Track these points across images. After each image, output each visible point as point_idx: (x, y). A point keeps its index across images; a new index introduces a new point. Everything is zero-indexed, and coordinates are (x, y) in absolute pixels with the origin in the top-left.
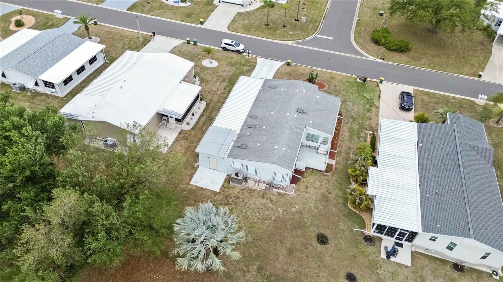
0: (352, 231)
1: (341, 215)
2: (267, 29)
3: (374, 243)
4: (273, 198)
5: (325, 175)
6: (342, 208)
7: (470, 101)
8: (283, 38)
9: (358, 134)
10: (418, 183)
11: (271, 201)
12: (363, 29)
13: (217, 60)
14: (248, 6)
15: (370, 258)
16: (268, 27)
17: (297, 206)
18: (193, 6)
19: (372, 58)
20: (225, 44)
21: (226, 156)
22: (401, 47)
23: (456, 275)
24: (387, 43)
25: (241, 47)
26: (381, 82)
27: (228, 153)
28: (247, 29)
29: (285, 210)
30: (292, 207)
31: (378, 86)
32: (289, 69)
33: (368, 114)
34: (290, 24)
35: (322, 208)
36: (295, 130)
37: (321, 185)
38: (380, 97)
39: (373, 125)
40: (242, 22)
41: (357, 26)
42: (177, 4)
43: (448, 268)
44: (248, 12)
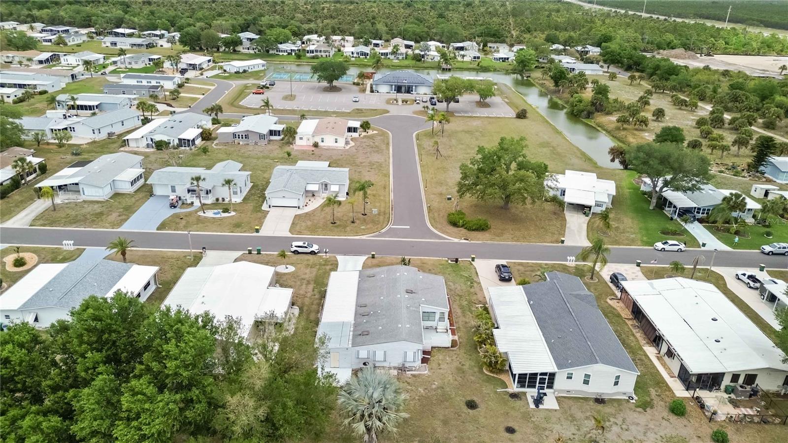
0: (496, 392)
1: (481, 381)
2: (336, 227)
3: (520, 398)
4: (409, 380)
5: (453, 350)
6: (480, 376)
7: (561, 264)
8: (357, 234)
9: (470, 309)
10: (541, 334)
11: (408, 383)
12: (436, 214)
13: (292, 264)
14: (305, 207)
15: (522, 411)
16: (335, 225)
17: (436, 383)
18: (239, 215)
19: (456, 240)
20: (296, 246)
21: (350, 346)
22: (481, 226)
23: (600, 407)
24: (466, 224)
25: (315, 248)
26: (473, 259)
27: (350, 342)
28: (313, 230)
29: (426, 389)
30: (431, 384)
31: (472, 264)
32: (374, 261)
33: (472, 290)
34: (358, 219)
35: (460, 379)
36: (411, 308)
37: (452, 360)
38: (477, 273)
39: (481, 299)
40: (304, 224)
41: (429, 212)
42: (218, 216)
43: (591, 403)
44: (307, 213)
